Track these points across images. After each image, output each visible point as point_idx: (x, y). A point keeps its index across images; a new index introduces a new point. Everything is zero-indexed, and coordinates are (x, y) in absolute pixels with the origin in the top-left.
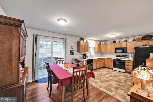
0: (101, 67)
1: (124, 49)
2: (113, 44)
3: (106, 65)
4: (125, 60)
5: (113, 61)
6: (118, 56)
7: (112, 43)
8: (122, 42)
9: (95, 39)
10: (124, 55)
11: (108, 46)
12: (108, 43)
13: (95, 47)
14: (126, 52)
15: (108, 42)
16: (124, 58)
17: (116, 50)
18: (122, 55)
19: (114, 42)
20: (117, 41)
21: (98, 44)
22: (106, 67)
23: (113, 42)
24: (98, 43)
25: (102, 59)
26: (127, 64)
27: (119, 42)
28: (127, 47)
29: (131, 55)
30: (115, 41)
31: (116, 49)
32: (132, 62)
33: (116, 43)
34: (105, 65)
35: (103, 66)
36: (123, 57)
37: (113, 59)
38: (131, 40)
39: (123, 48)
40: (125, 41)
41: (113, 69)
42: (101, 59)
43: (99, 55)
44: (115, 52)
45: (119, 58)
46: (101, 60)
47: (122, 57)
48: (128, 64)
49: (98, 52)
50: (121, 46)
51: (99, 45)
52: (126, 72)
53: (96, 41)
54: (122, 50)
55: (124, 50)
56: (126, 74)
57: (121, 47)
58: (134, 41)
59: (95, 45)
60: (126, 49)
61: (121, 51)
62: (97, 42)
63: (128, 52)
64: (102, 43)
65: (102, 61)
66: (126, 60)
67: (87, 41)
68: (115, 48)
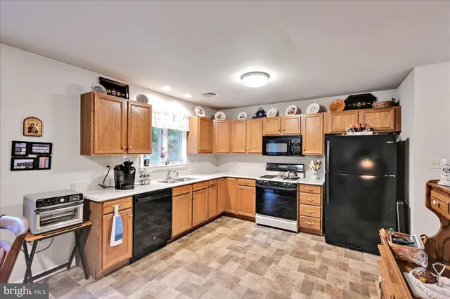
0: (213, 215)
1: (293, 141)
2: (258, 122)
3: (233, 205)
4: (296, 185)
5: (257, 187)
6: (274, 167)
7: (254, 117)
8: (287, 114)
9: (187, 96)
10: (291, 164)
11: (240, 130)
12: (239, 119)
13: (188, 133)
14: (300, 154)
15: (240, 115)
16: (292, 174)
17: (267, 145)
18: (287, 164)
19: (261, 114)
20: (271, 112)
21: (202, 119)
22: (233, 211)
23: (258, 114)
24: (203, 116)
25: (215, 182)
26: (303, 197)
27: (277, 115)
28: (303, 134)
29: (312, 162)
30: (263, 112)
31: (267, 140)
32: (318, 190)
33: (267, 116)
34: (230, 207)
35: (220, 211)
36: (291, 171)
37: (257, 181)
38: (314, 107)
39: (290, 137)
40: (296, 111)
41: (257, 222)
42: (211, 183)
43: (208, 165)
44: (265, 153)
45: (277, 177)
46: (213, 186)
47: (285, 170)
48: (306, 196)
49: (201, 152)
50: (283, 129)
51: (207, 123)
52: (300, 230)
53: (192, 104)
54: (286, 145)
55: (293, 146)
56: (300, 235)
57: (282, 134)
58: (324, 113)
59: (187, 121)
60: (299, 141)
61: (283, 148)
62: (197, 110)
63: (304, 153)
64: (219, 117)
65: (215, 191)
66: (300, 184)
67: (143, 99)
68: (264, 137)
